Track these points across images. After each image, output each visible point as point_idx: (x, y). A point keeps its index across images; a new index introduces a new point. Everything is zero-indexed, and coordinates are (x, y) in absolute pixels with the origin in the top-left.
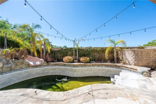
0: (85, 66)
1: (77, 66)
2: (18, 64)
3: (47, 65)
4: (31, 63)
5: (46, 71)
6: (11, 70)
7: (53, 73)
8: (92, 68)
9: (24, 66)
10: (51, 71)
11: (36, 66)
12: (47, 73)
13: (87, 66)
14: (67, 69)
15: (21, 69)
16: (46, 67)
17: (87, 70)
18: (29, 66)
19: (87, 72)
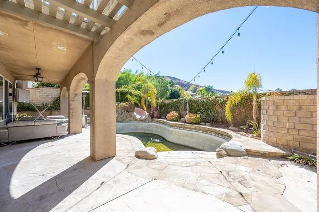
0: (184, 128)
1: (173, 126)
2: (128, 116)
3: (151, 122)
4: (138, 117)
5: (150, 128)
6: (123, 121)
7: (156, 131)
8: (195, 134)
9: (132, 119)
10: (155, 129)
11: (141, 121)
12: (151, 131)
13: (186, 128)
14: (166, 129)
15: (130, 121)
16: (150, 124)
17: (187, 136)
18: (135, 120)
19: (186, 138)
